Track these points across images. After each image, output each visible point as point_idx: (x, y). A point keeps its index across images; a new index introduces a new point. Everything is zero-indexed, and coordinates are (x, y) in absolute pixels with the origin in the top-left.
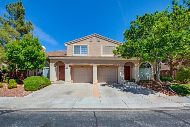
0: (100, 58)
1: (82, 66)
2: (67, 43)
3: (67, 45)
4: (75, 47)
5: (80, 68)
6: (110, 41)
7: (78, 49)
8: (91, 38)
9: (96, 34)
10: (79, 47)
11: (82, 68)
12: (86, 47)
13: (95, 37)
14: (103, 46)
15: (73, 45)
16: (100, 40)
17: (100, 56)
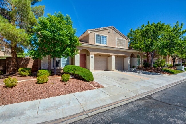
0: (115, 48)
1: (100, 55)
2: (90, 30)
3: (90, 32)
4: (97, 35)
5: (99, 57)
6: (122, 35)
7: (99, 38)
8: (109, 30)
9: (113, 27)
10: (100, 36)
11: (100, 57)
12: (106, 37)
13: (112, 29)
14: (117, 39)
15: (96, 33)
16: (116, 33)
17: (115, 47)
